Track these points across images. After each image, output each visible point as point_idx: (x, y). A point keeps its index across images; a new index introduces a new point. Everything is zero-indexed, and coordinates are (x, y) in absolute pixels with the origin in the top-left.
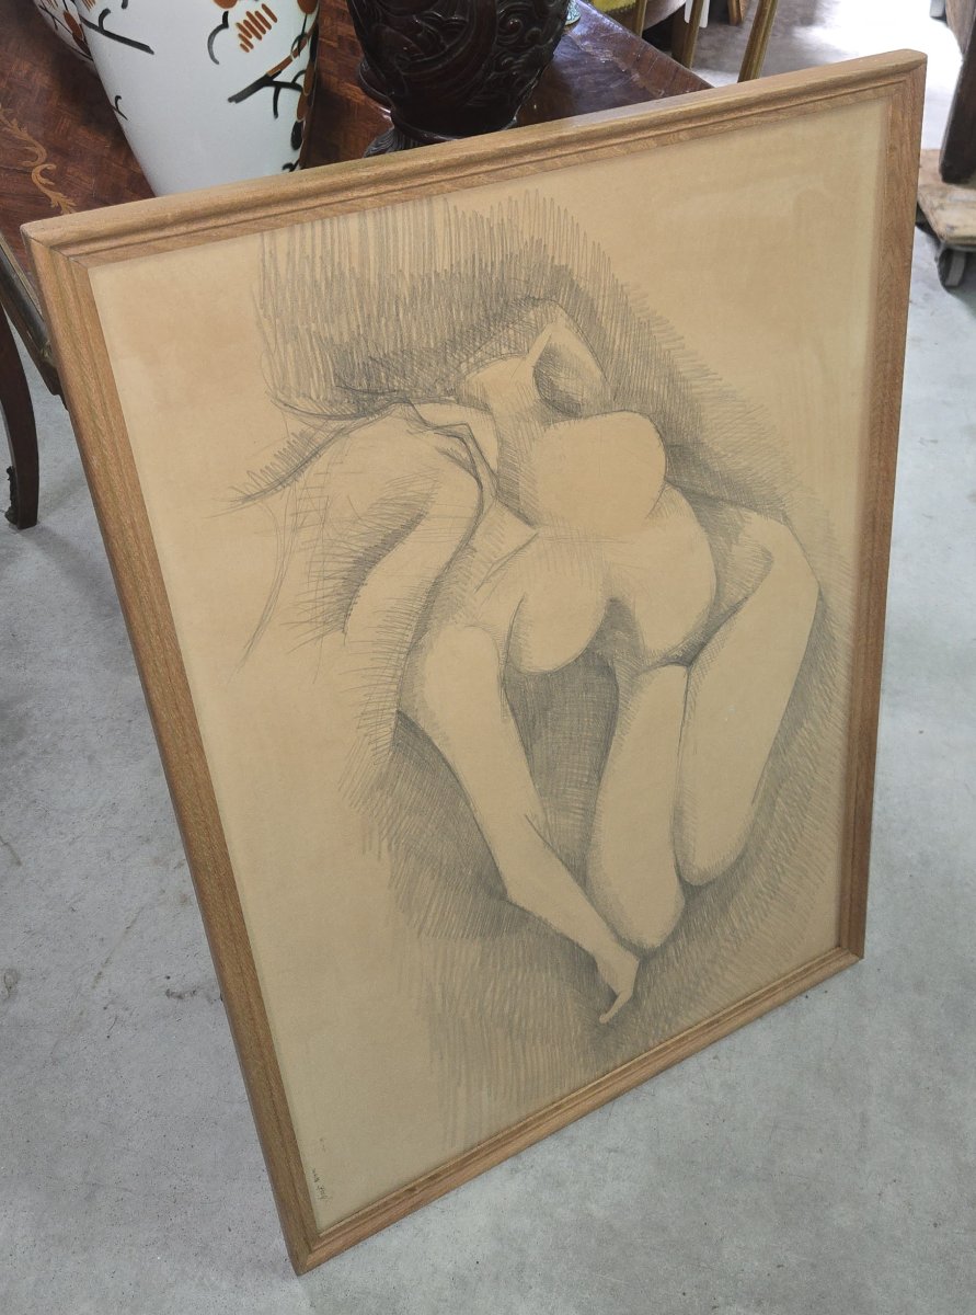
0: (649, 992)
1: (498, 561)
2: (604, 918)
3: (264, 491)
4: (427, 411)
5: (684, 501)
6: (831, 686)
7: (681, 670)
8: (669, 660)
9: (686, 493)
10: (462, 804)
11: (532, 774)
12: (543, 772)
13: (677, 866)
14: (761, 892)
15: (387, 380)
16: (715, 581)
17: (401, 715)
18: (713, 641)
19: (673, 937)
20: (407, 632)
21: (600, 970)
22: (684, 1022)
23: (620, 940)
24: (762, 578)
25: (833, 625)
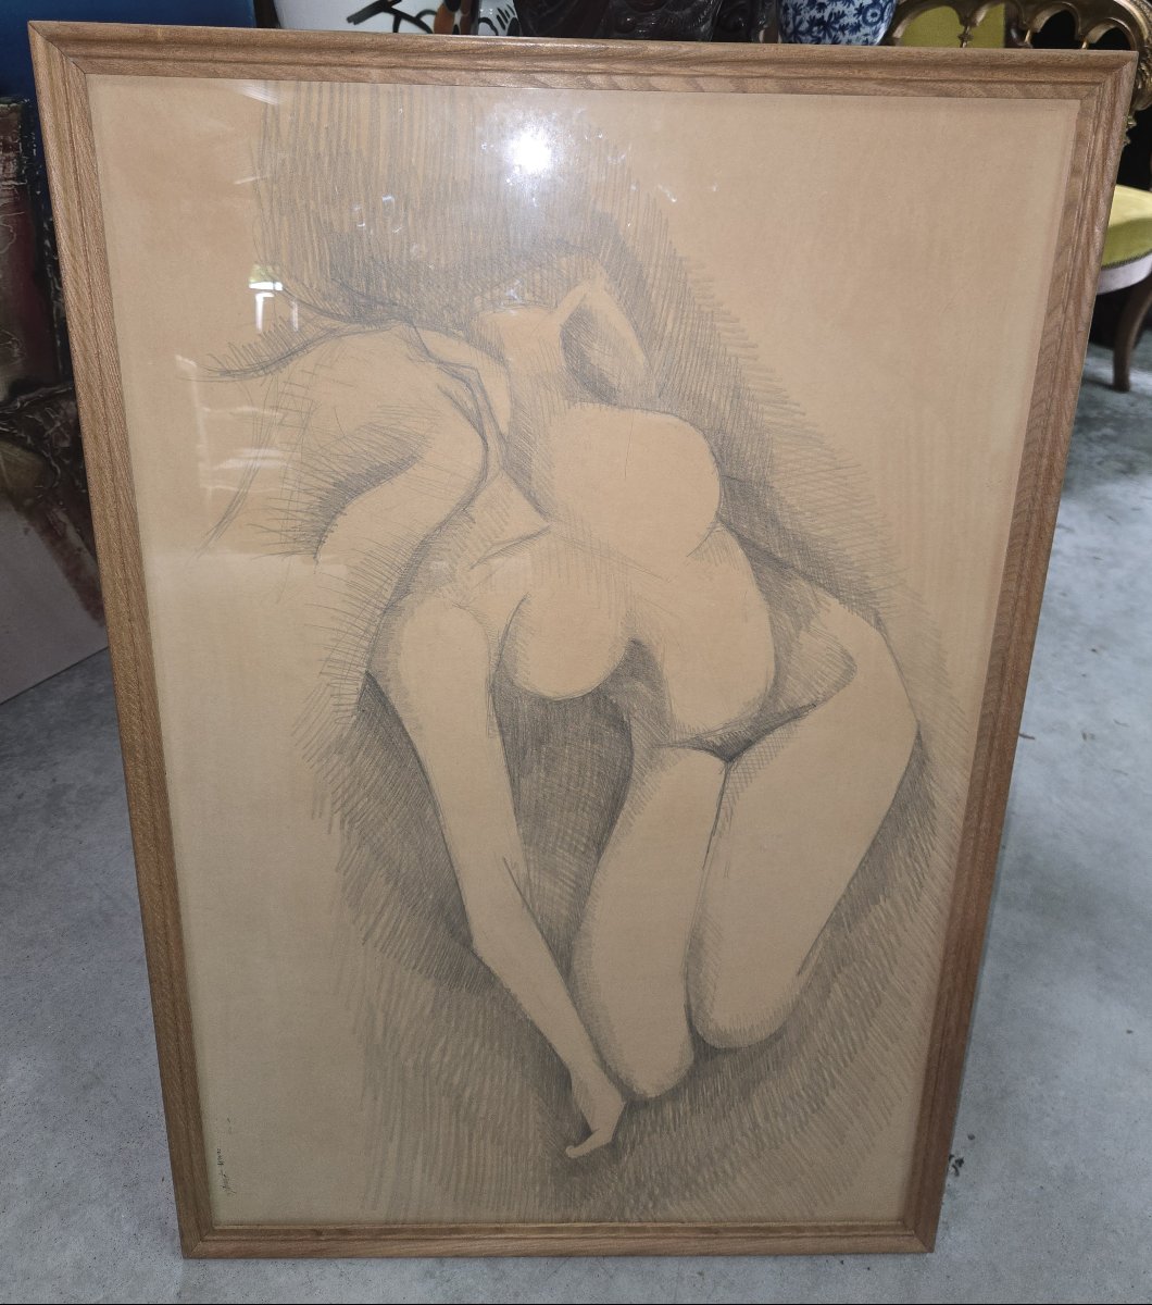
0: (633, 1148)
1: (498, 544)
2: (588, 1029)
3: (245, 371)
4: (432, 339)
5: (740, 551)
6: (924, 865)
7: (718, 763)
8: (701, 744)
9: (744, 542)
10: (429, 812)
11: (517, 810)
12: (531, 815)
13: (688, 1008)
14: (800, 1096)
15: (388, 288)
16: (772, 667)
17: (370, 679)
18: (764, 743)
19: (674, 1094)
20: (386, 586)
21: (575, 1090)
22: (675, 1210)
23: (604, 1065)
24: (840, 685)
25: (933, 785)
